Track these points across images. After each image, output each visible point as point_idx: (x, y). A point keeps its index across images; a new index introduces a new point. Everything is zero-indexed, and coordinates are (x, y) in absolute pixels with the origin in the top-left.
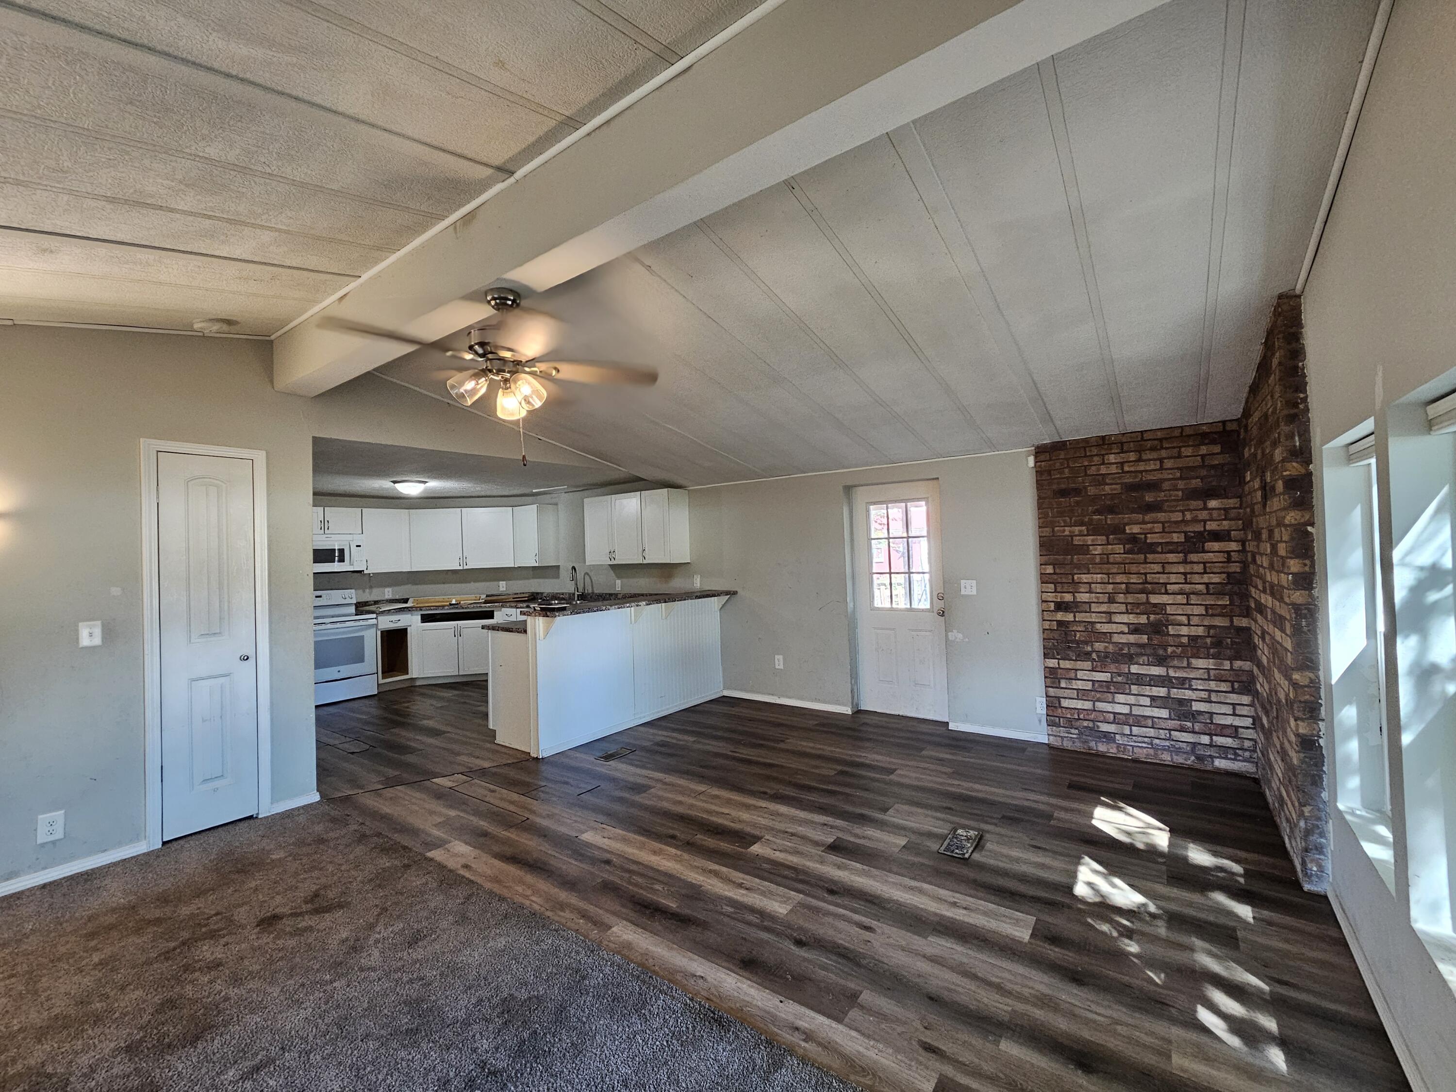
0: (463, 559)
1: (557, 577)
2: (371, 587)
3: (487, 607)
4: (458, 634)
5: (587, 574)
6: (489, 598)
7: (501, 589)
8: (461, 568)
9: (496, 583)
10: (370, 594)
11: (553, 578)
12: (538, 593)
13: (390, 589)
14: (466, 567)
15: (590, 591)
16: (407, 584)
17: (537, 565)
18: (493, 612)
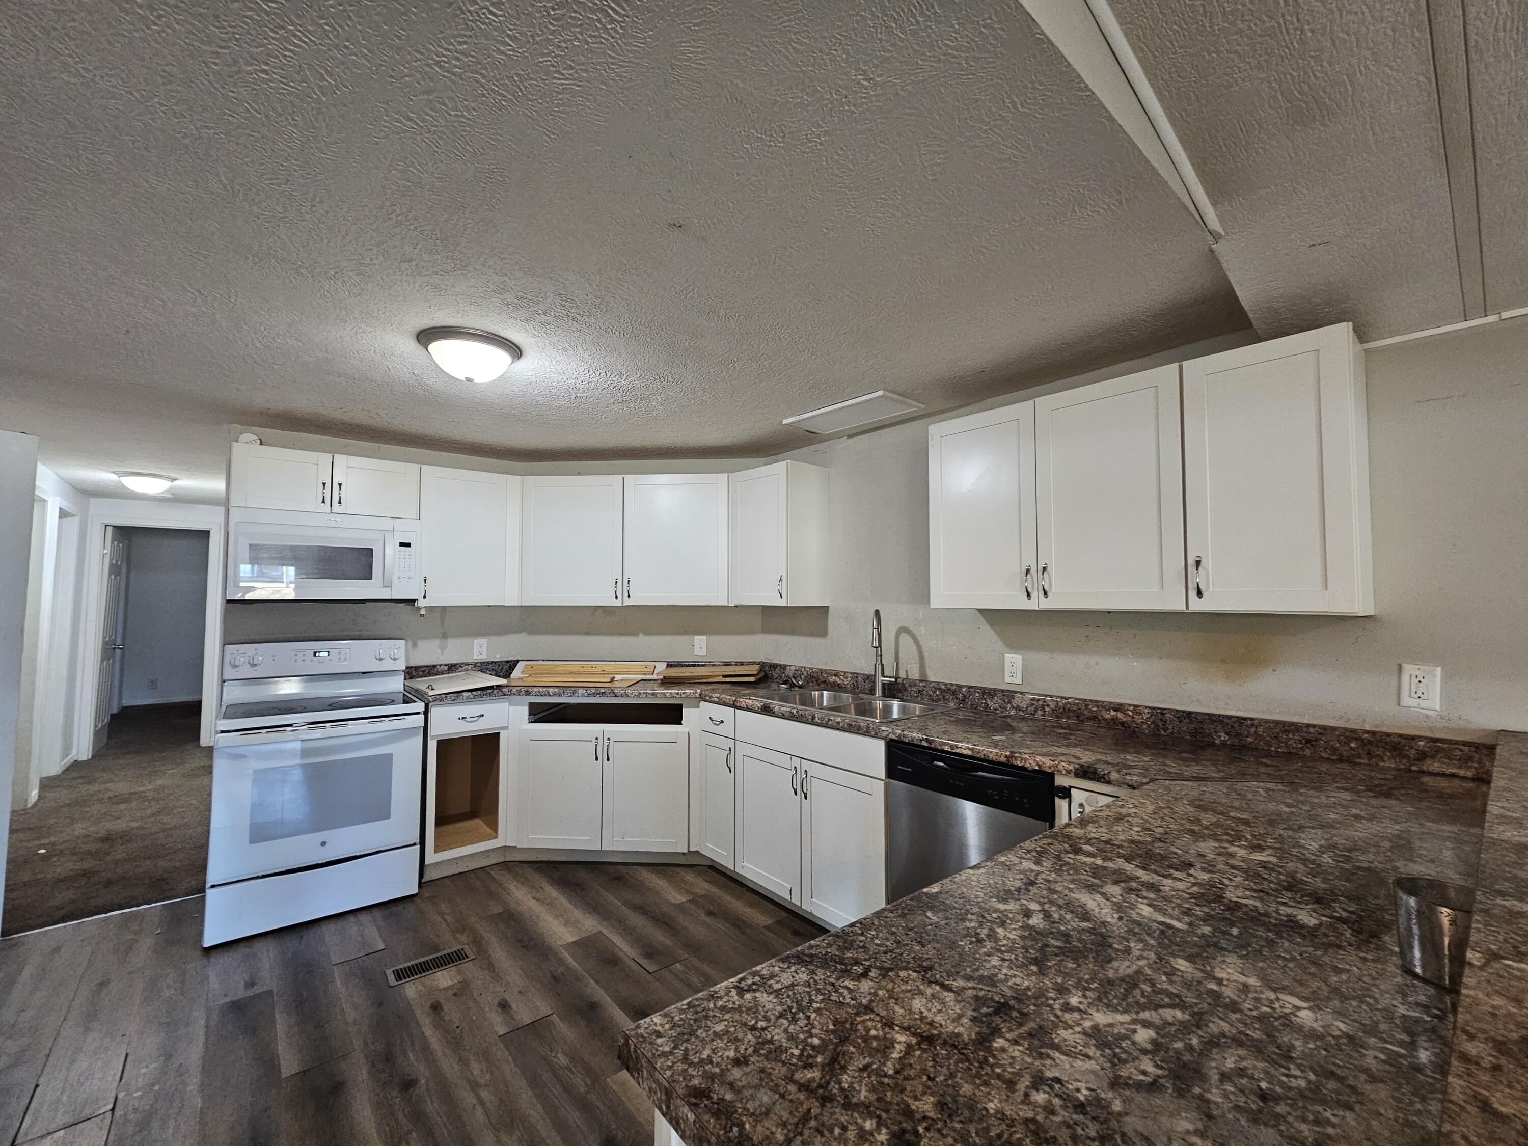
0: (623, 583)
1: (821, 631)
2: (445, 636)
3: (667, 696)
4: (602, 754)
5: (903, 630)
6: (675, 672)
7: (697, 652)
8: (618, 603)
9: (686, 638)
10: (443, 648)
11: (812, 634)
12: (774, 666)
13: (484, 641)
14: (628, 602)
15: (915, 675)
16: (520, 631)
17: (782, 603)
18: (679, 708)
